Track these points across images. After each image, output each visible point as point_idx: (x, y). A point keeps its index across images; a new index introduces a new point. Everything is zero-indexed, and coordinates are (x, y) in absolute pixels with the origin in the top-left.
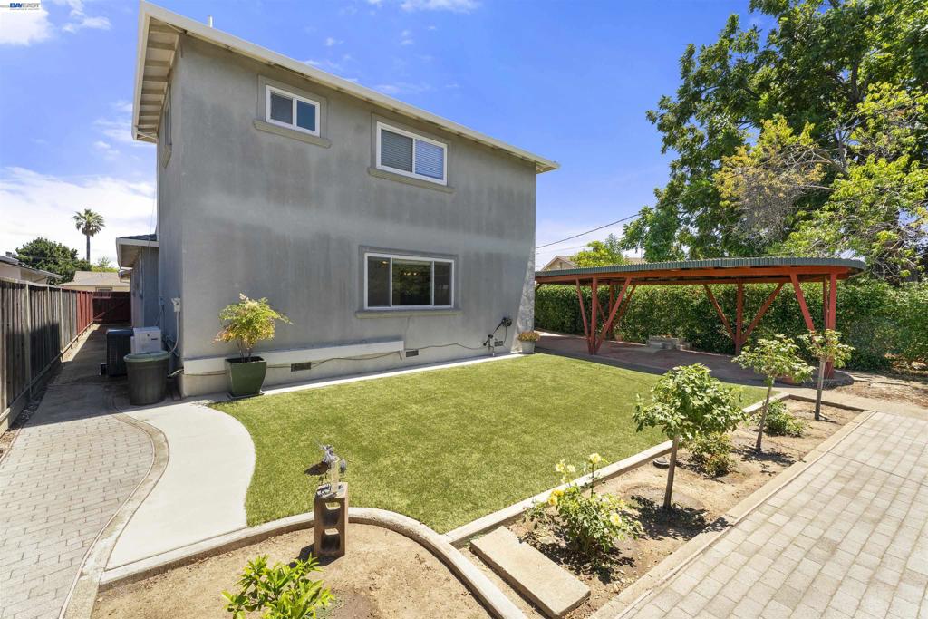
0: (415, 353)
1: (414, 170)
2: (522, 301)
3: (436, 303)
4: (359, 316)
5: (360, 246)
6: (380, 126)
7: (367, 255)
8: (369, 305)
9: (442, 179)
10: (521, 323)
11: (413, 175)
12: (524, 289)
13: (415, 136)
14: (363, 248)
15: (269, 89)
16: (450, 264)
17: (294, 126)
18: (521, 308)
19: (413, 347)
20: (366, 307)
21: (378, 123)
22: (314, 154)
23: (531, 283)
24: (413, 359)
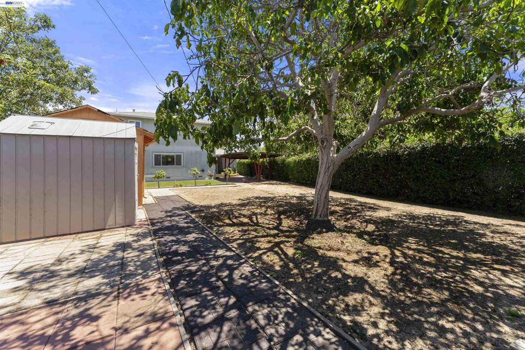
0: (170, 178)
3: (176, 165)
5: (152, 152)
7: (154, 154)
10: (210, 171)
16: (181, 155)
20: (154, 166)
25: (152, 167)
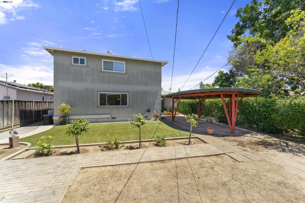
0: (115, 118)
1: (114, 70)
2: (156, 104)
3: (122, 105)
4: (97, 108)
5: (97, 91)
6: (103, 60)
7: (99, 93)
8: (100, 105)
9: (123, 71)
10: (156, 111)
11: (114, 71)
12: (157, 101)
13: (114, 61)
14: (98, 91)
15: (73, 57)
16: (127, 94)
17: (79, 64)
18: (155, 107)
19: (114, 116)
20: (99, 106)
21: (102, 60)
22: (84, 70)
23: (160, 99)
24: (113, 120)
25: (98, 106)
